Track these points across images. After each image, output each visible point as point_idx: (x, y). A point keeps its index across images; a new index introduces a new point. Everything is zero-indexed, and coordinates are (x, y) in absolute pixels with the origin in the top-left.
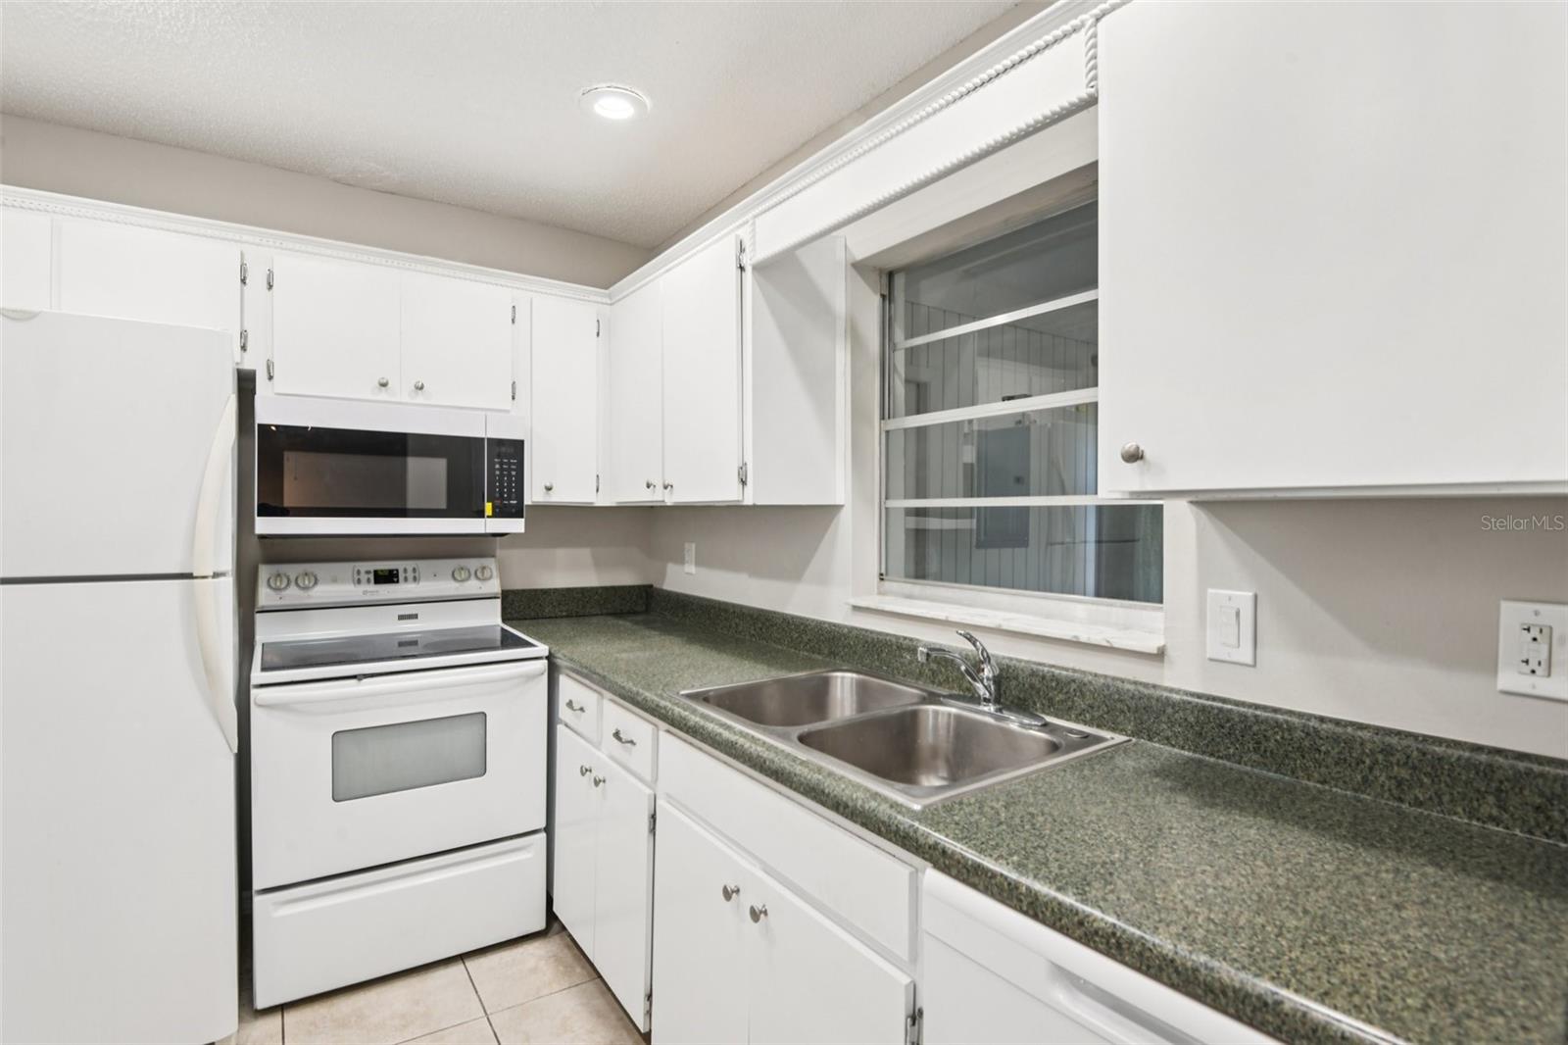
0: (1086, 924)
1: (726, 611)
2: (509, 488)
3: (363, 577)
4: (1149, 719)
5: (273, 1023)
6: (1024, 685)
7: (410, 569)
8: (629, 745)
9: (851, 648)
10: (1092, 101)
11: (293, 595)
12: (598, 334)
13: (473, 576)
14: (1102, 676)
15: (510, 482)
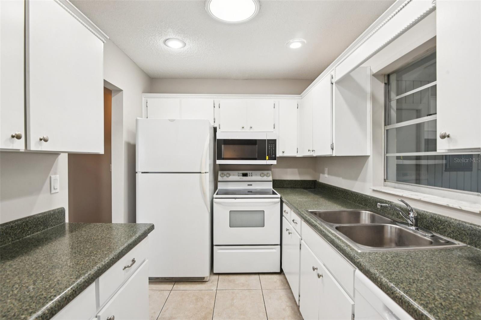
0: (394, 294)
1: (335, 189)
2: (273, 152)
3: (240, 175)
4: (476, 239)
5: (216, 277)
6: (429, 221)
7: (250, 173)
8: (296, 224)
9: (371, 203)
10: (434, 9)
11: (225, 178)
12: (298, 108)
13: (265, 175)
14: (458, 220)
15: (273, 151)
